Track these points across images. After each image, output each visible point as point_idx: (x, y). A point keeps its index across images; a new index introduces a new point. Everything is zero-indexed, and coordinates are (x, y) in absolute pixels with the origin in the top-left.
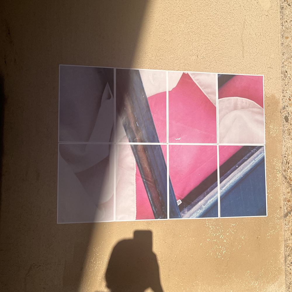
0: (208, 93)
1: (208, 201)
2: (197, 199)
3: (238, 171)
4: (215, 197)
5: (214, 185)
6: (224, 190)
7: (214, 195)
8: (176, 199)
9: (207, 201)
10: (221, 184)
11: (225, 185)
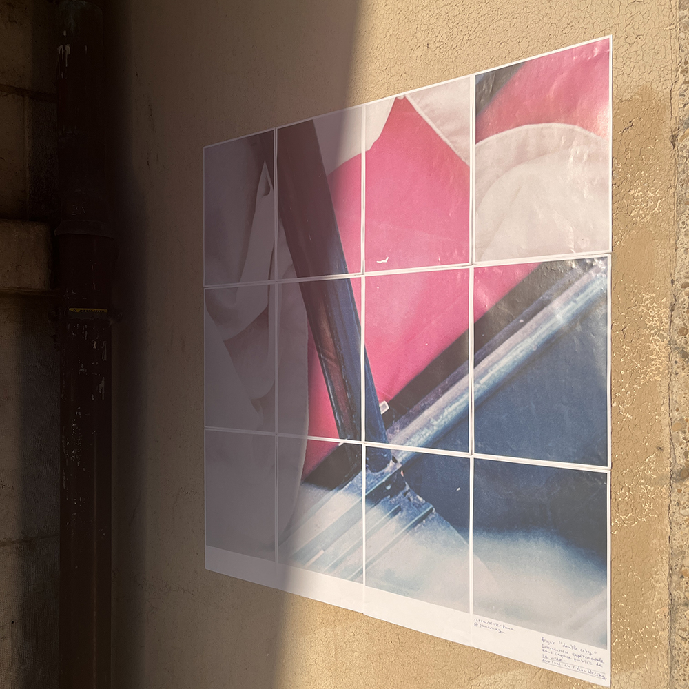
1: (446, 410)
2: (420, 403)
3: (525, 334)
4: (461, 400)
6: (485, 383)
7: (461, 396)
9: (442, 410)
10: (477, 368)
11: (486, 372)
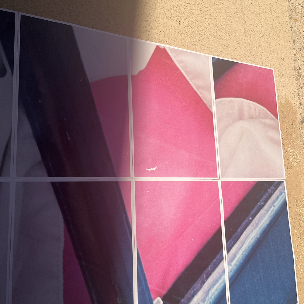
0: (199, 88)
1: (210, 292)
2: (190, 291)
3: (253, 227)
4: (221, 281)
5: (218, 257)
6: (235, 265)
7: (220, 278)
8: (152, 297)
9: (207, 293)
10: (229, 254)
11: (235, 256)
